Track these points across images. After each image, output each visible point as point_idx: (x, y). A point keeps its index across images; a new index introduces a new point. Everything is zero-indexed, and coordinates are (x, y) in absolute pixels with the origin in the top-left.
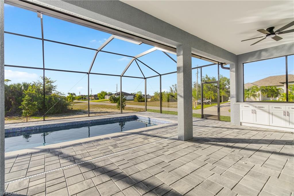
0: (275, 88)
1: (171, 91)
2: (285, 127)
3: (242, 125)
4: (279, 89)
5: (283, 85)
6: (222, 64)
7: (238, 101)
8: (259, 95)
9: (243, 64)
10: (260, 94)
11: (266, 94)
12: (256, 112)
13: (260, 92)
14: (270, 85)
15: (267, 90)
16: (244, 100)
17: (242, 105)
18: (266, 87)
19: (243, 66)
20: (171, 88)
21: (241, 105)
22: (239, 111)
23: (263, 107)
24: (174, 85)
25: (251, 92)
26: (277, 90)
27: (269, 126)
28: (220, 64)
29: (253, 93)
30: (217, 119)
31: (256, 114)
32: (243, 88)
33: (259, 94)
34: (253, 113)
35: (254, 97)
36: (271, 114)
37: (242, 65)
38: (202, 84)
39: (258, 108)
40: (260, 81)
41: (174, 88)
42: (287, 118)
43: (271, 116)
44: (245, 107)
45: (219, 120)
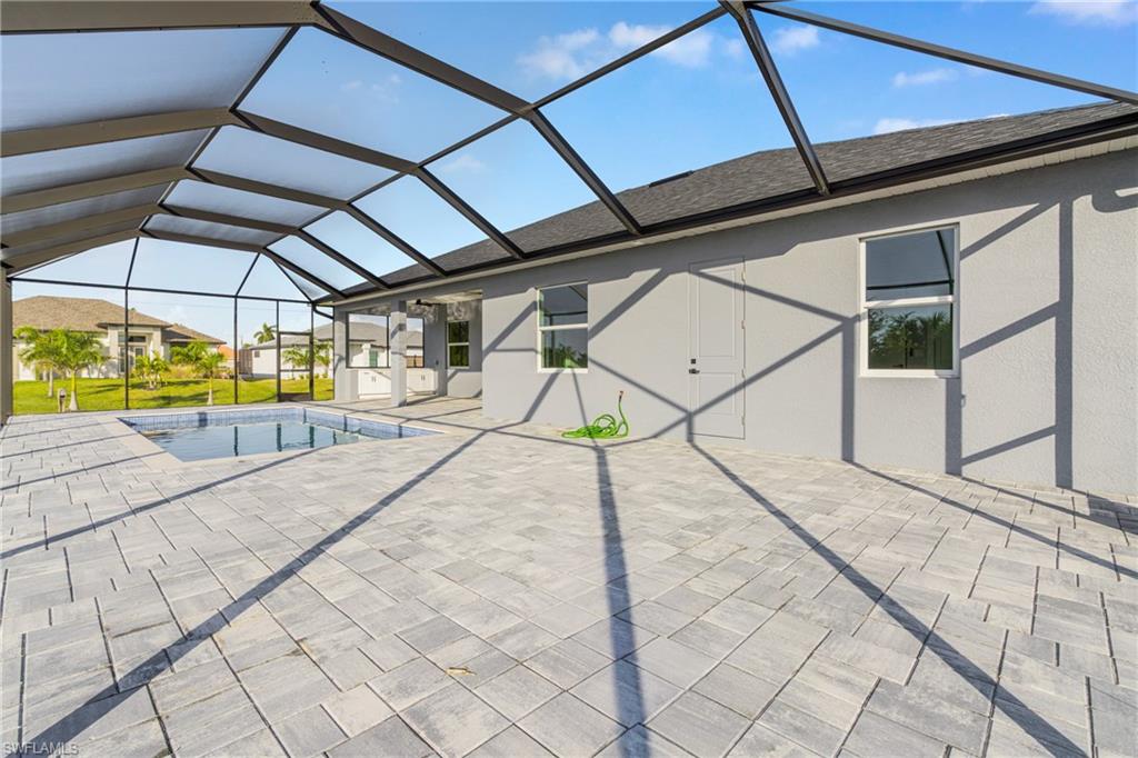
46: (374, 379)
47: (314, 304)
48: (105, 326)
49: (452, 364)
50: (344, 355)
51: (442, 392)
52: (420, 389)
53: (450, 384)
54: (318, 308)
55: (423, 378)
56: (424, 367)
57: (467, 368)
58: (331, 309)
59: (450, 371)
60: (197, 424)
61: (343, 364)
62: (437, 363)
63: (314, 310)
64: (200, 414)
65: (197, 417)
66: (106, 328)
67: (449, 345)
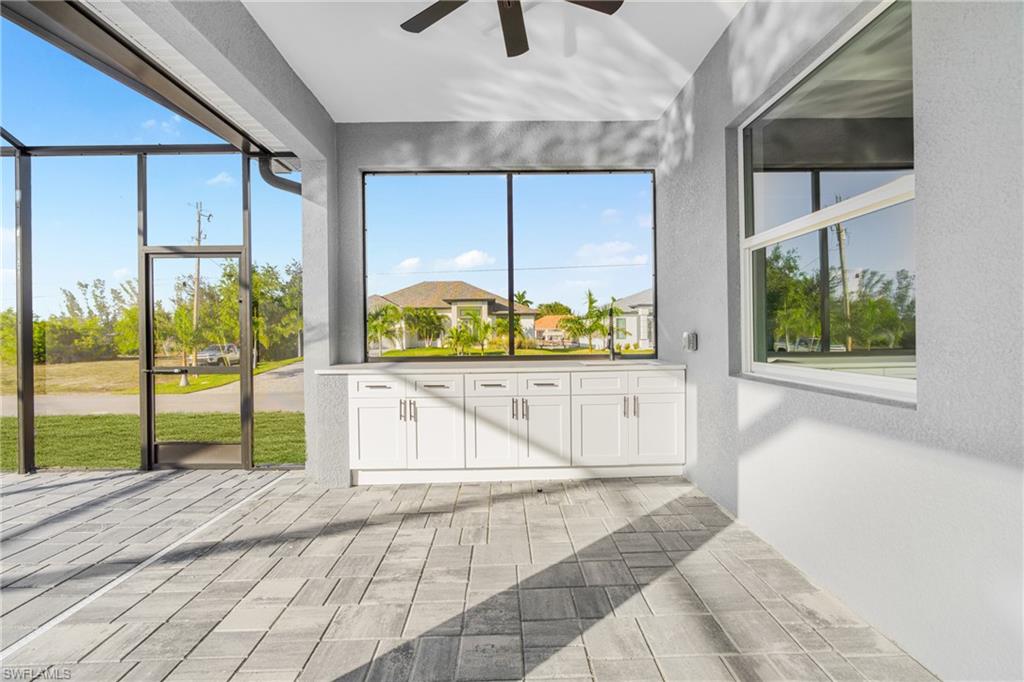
0: (435, 313)
1: (71, 311)
2: (516, 466)
3: (360, 483)
4: (443, 317)
5: (449, 306)
6: (265, 155)
7: (339, 360)
8: (402, 333)
9: (364, 174)
10: (404, 329)
11: (416, 330)
12: (415, 409)
13: (403, 324)
14: (425, 306)
15: (418, 317)
16: (366, 352)
17: (359, 380)
18: (417, 309)
19: (364, 184)
20: (72, 298)
21: (352, 381)
22: (346, 413)
23: (443, 386)
24: (91, 284)
25: (383, 322)
26: (439, 318)
27: (466, 469)
28: (254, 154)
29: (386, 325)
30: (240, 462)
31: (416, 421)
32: (362, 294)
33: (401, 328)
34: (405, 417)
35: (391, 338)
36: (470, 412)
37: (360, 177)
38: (147, 255)
39: (427, 392)
40: (401, 293)
41: (89, 295)
42: (521, 424)
43: (470, 422)
44: (374, 390)
45: (247, 469)
55: (631, 406)
66: (450, 303)
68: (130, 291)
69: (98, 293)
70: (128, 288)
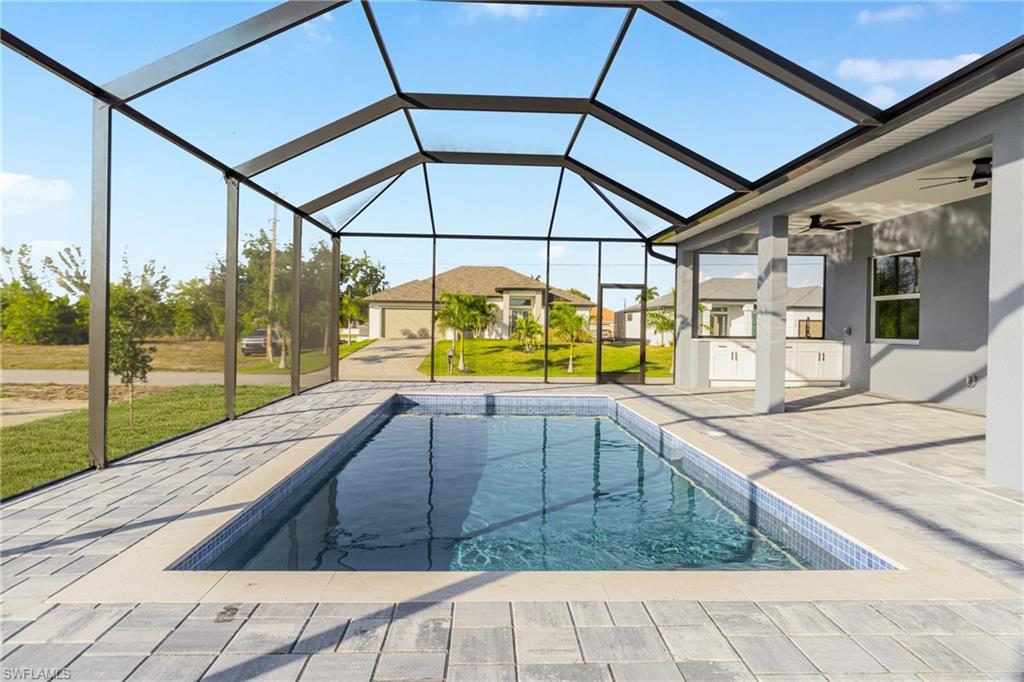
0: (485, 302)
3: (712, 385)
5: (500, 295)
21: (711, 344)
34: (733, 359)
44: (720, 348)
46: (734, 356)
47: (649, 243)
48: (501, 291)
49: (880, 334)
50: (690, 317)
51: (859, 384)
52: (815, 374)
53: (875, 371)
54: (655, 249)
55: (822, 357)
56: (823, 338)
57: (916, 342)
58: (674, 248)
59: (877, 346)
60: (484, 411)
61: (689, 330)
62: (849, 331)
63: (649, 249)
64: (488, 397)
65: (483, 401)
66: (501, 292)
67: (875, 299)
68: (69, 261)
69: (24, 261)
70: (67, 257)
